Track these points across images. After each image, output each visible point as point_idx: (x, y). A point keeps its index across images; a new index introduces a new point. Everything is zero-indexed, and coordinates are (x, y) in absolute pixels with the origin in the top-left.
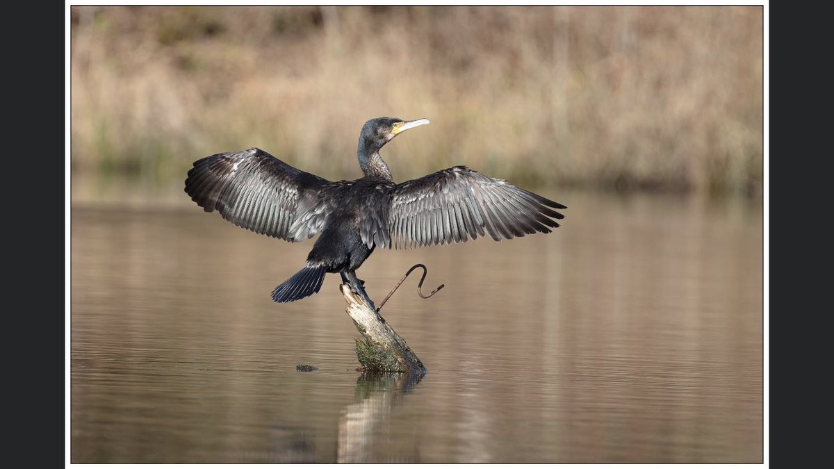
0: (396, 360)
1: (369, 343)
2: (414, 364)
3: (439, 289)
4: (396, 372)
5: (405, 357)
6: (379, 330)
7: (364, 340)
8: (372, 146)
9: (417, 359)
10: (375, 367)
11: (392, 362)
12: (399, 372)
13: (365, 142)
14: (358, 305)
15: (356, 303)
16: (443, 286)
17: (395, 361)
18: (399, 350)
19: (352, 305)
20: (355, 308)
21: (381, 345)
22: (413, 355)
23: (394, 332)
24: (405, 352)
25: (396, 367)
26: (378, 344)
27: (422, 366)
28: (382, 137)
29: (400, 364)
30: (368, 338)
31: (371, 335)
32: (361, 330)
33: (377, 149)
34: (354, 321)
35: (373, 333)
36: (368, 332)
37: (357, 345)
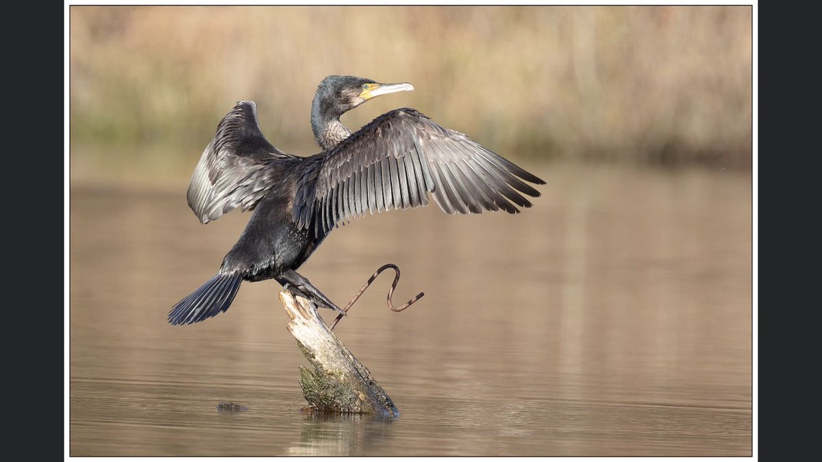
0: (357, 397)
1: (319, 373)
2: (380, 403)
3: (418, 297)
4: (355, 413)
5: (369, 393)
6: (332, 355)
7: (312, 368)
8: (330, 110)
9: (386, 396)
10: (327, 407)
11: (350, 399)
12: (361, 413)
13: (321, 106)
14: (305, 320)
15: (301, 317)
16: (422, 295)
17: (355, 398)
18: (360, 384)
19: (296, 320)
20: (300, 324)
21: (336, 376)
22: (380, 389)
23: (354, 358)
24: (369, 385)
25: (356, 407)
26: (332, 374)
27: (392, 406)
28: (347, 101)
29: (362, 402)
30: (317, 365)
31: (321, 361)
32: (309, 354)
33: (338, 115)
34: (299, 342)
35: (324, 358)
36: (317, 358)
37: (302, 375)
